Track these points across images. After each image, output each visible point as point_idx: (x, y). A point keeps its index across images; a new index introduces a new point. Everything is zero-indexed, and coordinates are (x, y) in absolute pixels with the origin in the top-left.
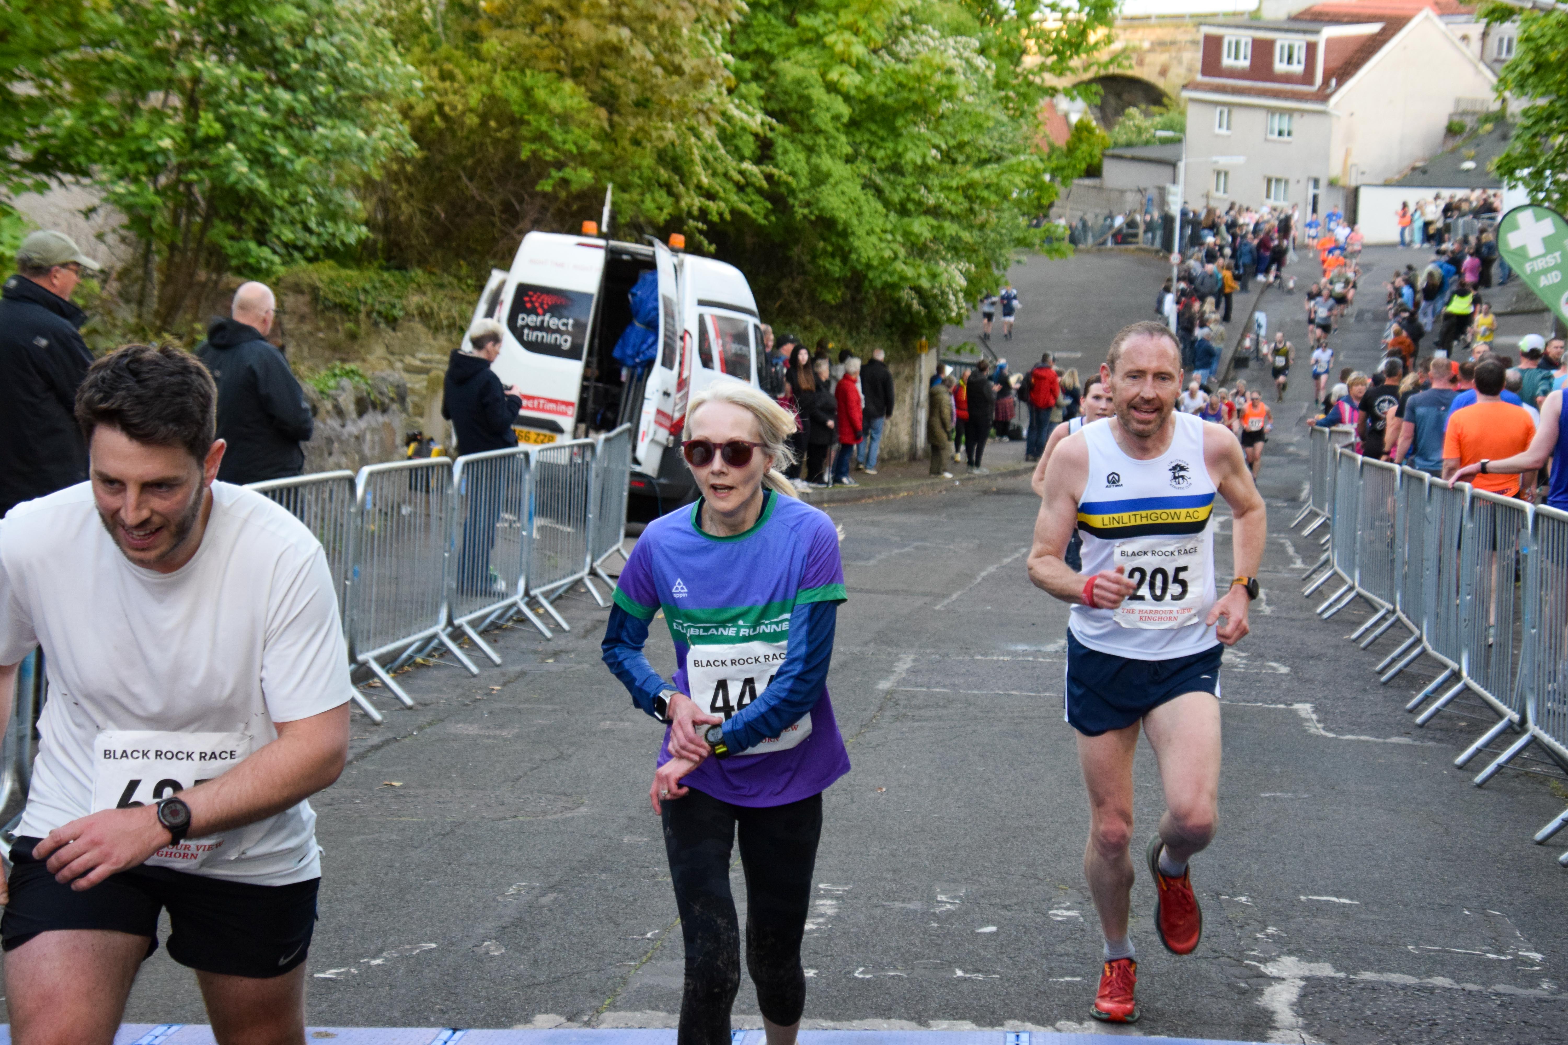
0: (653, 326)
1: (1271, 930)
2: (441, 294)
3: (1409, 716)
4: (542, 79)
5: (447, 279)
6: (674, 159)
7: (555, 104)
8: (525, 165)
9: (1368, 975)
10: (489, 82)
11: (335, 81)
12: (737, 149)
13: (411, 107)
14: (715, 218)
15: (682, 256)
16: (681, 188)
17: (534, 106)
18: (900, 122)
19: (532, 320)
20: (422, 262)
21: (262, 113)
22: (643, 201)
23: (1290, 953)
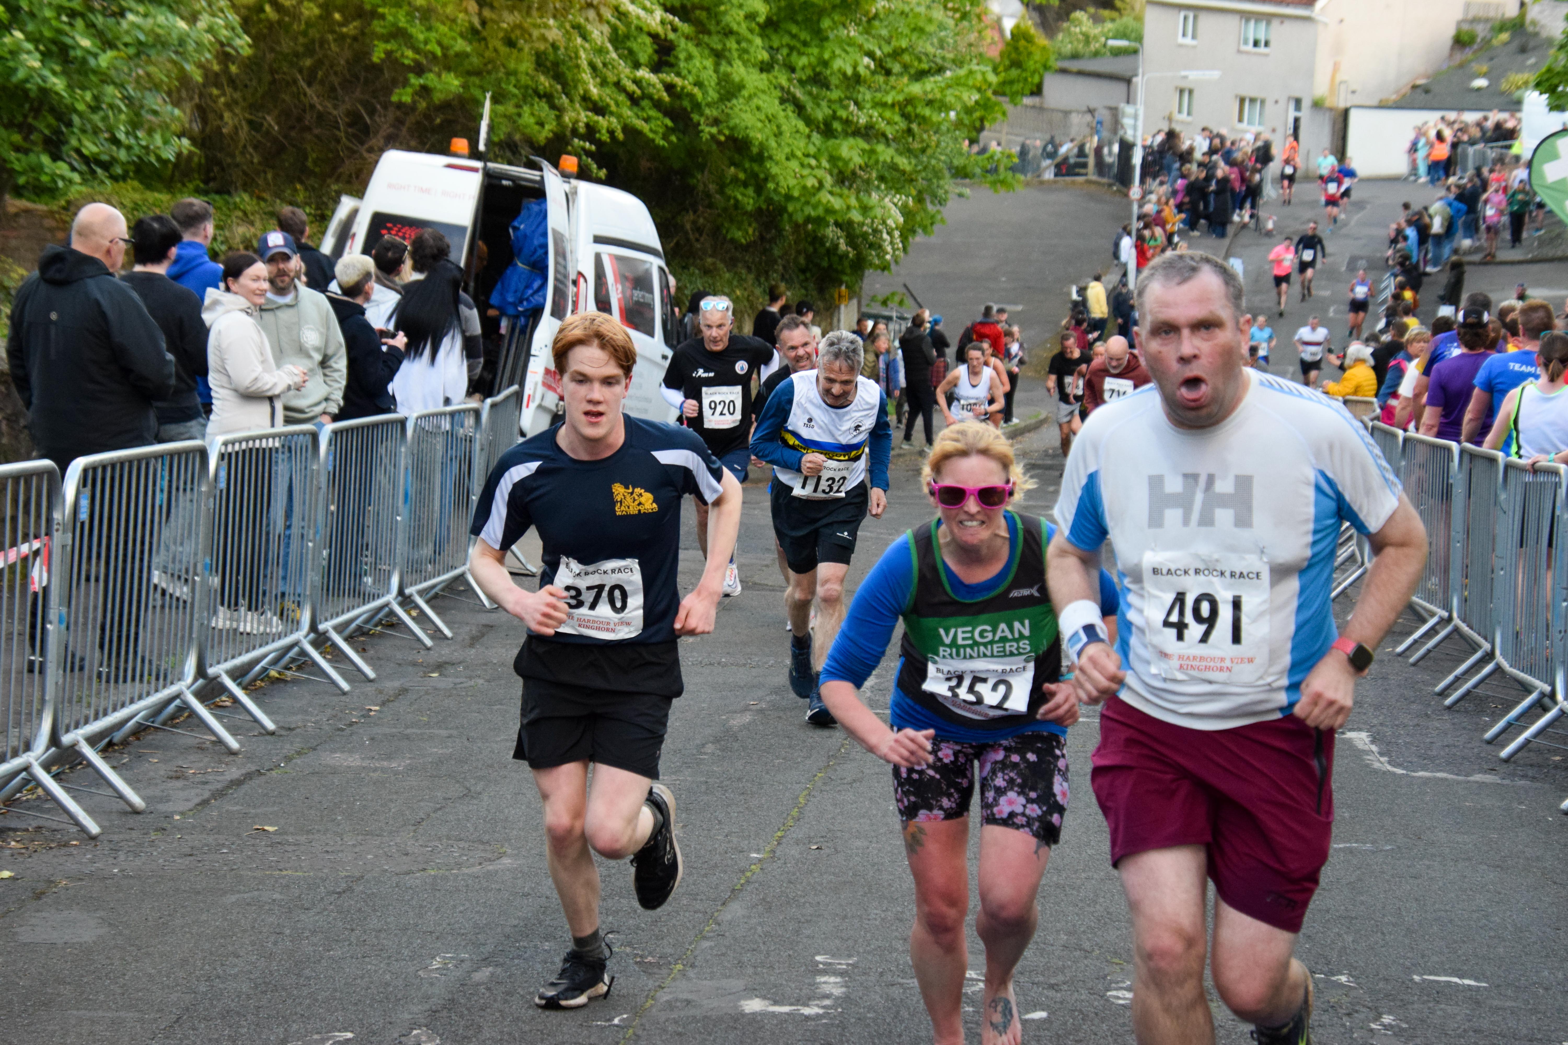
0: (540, 268)
1: (1387, 1019)
3: (1489, 748)
6: (556, 64)
8: (377, 69)
12: (631, 52)
14: (605, 137)
15: (574, 182)
16: (564, 99)
18: (826, 23)
20: (248, 185)
22: (519, 115)
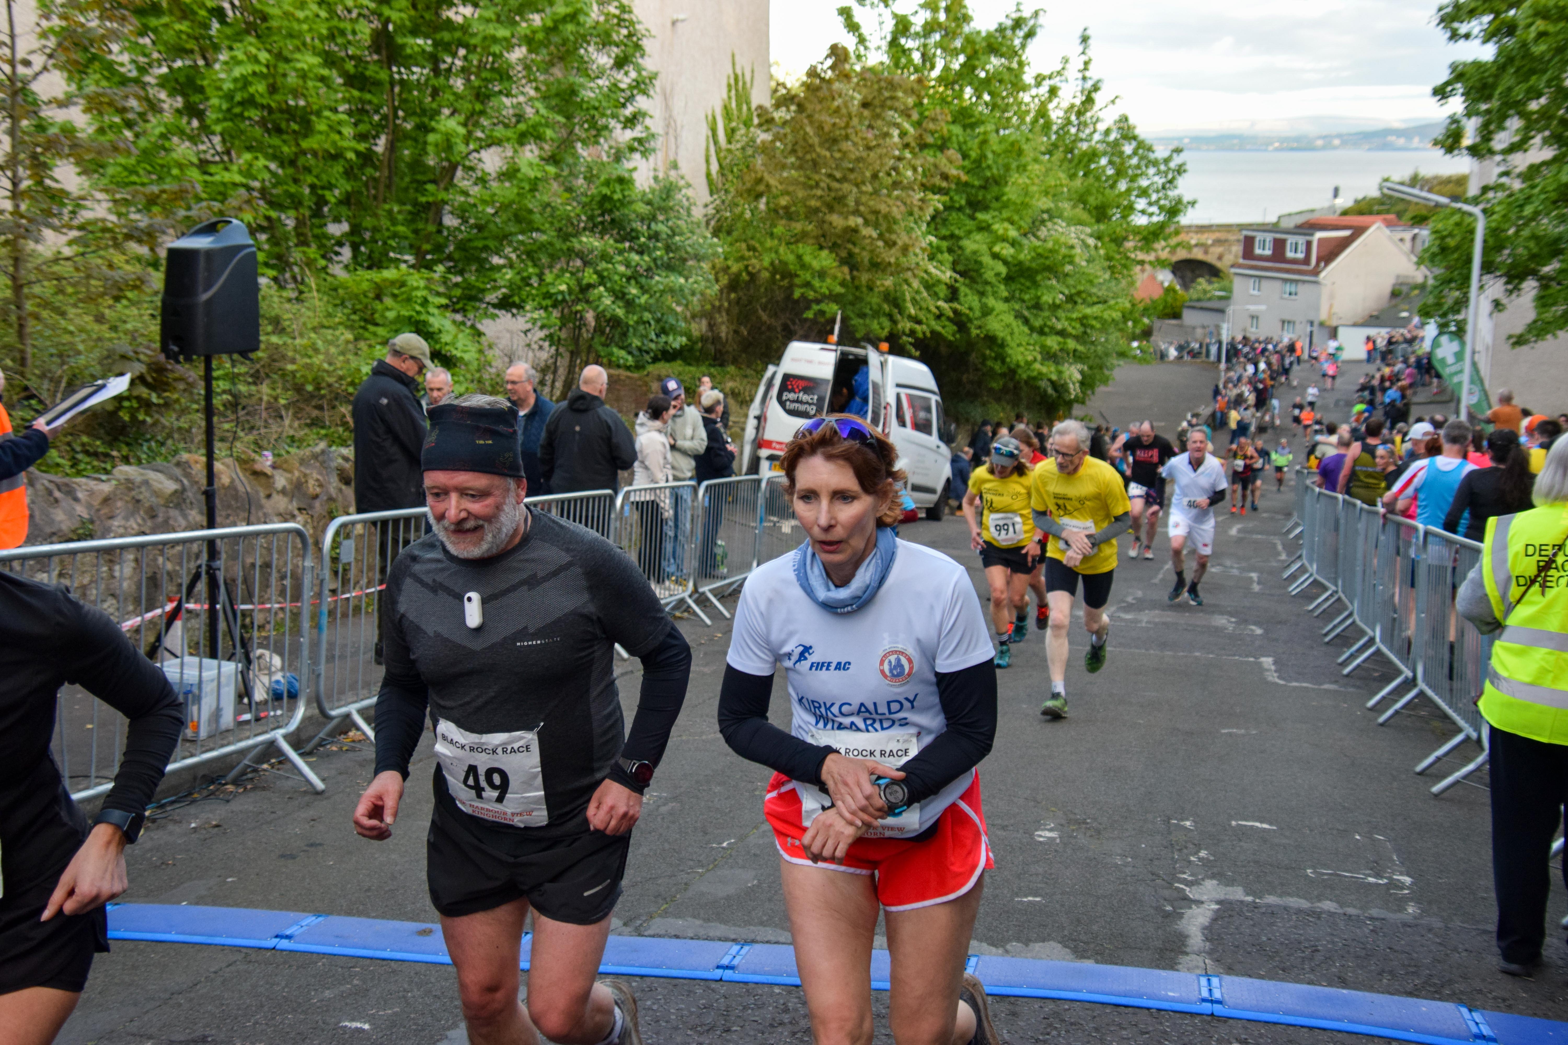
0: (865, 400)
1: (1203, 854)
2: (745, 381)
3: (1340, 668)
4: (809, 249)
5: (749, 372)
6: (893, 298)
7: (816, 264)
8: (797, 302)
9: (1271, 899)
10: (777, 252)
11: (668, 248)
12: (935, 293)
13: (728, 268)
14: (920, 335)
15: (886, 356)
16: (899, 317)
17: (804, 266)
18: (1039, 278)
19: (792, 396)
20: (735, 361)
21: (622, 269)
23: (1213, 877)
